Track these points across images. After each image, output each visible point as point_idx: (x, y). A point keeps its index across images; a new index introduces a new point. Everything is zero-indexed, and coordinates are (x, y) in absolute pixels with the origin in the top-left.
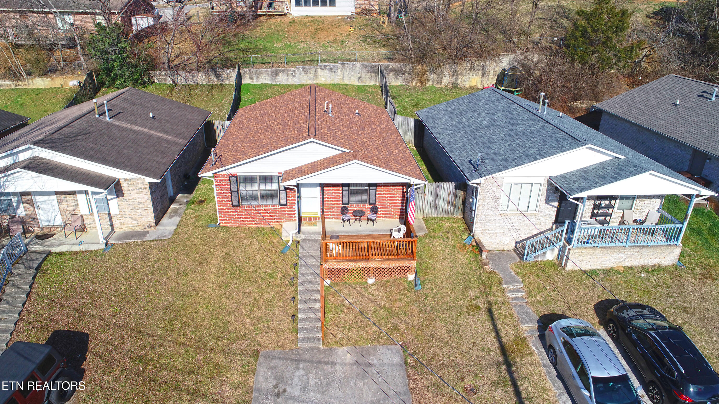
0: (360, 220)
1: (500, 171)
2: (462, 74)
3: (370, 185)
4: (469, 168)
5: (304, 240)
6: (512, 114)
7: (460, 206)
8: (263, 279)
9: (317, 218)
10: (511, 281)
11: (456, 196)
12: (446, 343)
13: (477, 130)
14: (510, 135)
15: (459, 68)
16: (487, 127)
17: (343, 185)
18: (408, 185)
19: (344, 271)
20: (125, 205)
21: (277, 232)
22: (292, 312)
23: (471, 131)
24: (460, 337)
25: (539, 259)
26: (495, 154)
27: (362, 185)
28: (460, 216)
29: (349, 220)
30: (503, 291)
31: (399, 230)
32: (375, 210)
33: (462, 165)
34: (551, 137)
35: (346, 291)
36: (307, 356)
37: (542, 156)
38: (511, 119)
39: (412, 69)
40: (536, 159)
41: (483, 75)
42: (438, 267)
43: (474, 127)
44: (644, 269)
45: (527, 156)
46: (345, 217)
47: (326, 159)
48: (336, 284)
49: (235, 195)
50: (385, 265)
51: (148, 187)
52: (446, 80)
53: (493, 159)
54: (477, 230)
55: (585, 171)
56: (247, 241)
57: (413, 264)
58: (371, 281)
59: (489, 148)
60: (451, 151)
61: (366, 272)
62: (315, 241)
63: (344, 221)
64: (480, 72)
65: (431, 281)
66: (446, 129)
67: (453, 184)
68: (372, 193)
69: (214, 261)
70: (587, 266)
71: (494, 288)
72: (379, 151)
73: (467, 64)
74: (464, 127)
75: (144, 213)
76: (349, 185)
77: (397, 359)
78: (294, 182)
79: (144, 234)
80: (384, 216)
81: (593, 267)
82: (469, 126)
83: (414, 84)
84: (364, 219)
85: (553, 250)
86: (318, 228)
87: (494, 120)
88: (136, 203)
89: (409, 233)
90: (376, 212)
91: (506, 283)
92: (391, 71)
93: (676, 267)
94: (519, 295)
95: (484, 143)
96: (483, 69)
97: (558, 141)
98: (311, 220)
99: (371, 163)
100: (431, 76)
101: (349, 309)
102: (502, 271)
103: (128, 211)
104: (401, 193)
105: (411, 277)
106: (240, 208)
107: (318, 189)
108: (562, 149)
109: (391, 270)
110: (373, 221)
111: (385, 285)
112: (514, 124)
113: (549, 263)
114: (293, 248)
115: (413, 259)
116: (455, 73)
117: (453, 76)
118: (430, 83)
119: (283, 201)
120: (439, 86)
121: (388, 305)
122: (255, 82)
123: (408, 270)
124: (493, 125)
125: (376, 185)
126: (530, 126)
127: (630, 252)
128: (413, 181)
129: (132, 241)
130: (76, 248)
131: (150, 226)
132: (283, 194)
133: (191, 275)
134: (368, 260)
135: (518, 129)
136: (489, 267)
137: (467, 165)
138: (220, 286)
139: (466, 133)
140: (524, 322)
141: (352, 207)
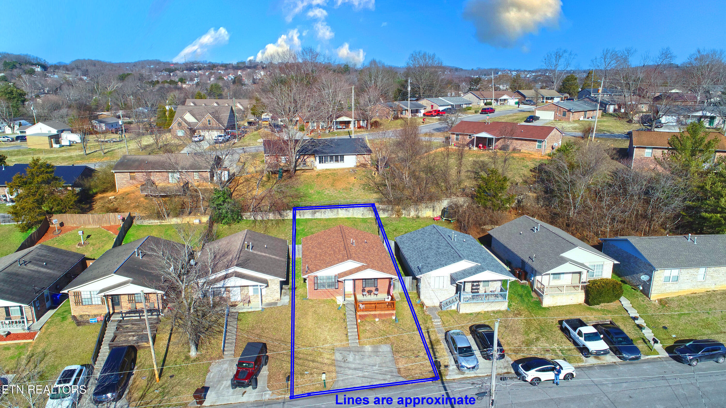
0: (370, 294)
1: (429, 271)
2: (421, 210)
3: (374, 279)
4: (417, 270)
5: (347, 304)
6: (439, 242)
7: (415, 287)
8: (332, 320)
9: (351, 294)
10: (436, 318)
11: (413, 282)
12: (408, 342)
13: (423, 251)
14: (436, 254)
15: (419, 207)
16: (427, 249)
17: (363, 279)
18: (392, 279)
19: (366, 316)
20: (268, 290)
21: (334, 301)
22: (345, 333)
23: (420, 251)
24: (414, 339)
25: (449, 309)
26: (428, 263)
27: (371, 279)
28: (416, 292)
29: (366, 295)
30: (432, 322)
31: (388, 298)
32: (377, 290)
33: (415, 269)
34: (452, 255)
35: (367, 324)
36: (354, 349)
37: (446, 265)
38: (438, 245)
39: (392, 208)
40: (443, 266)
41: (434, 210)
42: (405, 313)
43: (422, 249)
44: (494, 312)
45: (441, 264)
46: (364, 293)
47: (356, 268)
48: (363, 322)
49: (316, 285)
50: (383, 312)
51: (279, 282)
52: (413, 214)
53: (427, 266)
54: (422, 297)
55: (465, 270)
56: (322, 305)
57: (394, 312)
58: (377, 320)
59: (426, 260)
60: (411, 262)
61: (375, 316)
62: (352, 304)
63: (363, 295)
64: (432, 209)
65: (402, 319)
66: (409, 249)
67: (411, 277)
68: (376, 282)
69: (310, 314)
70: (469, 312)
71: (429, 321)
72: (378, 263)
73: (423, 205)
74: (417, 249)
75: (276, 294)
76: (365, 279)
77: (389, 349)
78: (343, 279)
79: (276, 303)
80: (381, 292)
81: (471, 312)
82: (420, 248)
83: (394, 216)
84: (372, 294)
85: (454, 305)
86: (352, 298)
87: (431, 245)
88: (273, 290)
89: (392, 299)
90: (378, 291)
91: (434, 319)
92: (380, 210)
93: (507, 311)
94: (439, 323)
95: (425, 258)
96: (433, 207)
97: (454, 258)
98: (349, 295)
99: (375, 270)
100: (404, 212)
101: (369, 331)
102: (433, 315)
103: (269, 293)
104: (388, 282)
105: (394, 318)
106: (318, 290)
107: (352, 281)
108: (454, 262)
109: (386, 315)
110: (376, 295)
111: (383, 321)
112: (439, 248)
113: (453, 311)
114: (343, 307)
115: (394, 310)
116: (417, 210)
117: (416, 211)
118: (403, 215)
119: (337, 287)
120: (408, 217)
121: (385, 329)
122: (302, 218)
123: (392, 314)
124: (430, 248)
125: (377, 279)
126: (445, 249)
127: (486, 305)
128: (393, 276)
129: (272, 306)
130: (250, 310)
131: (278, 300)
132: (337, 284)
133: (302, 320)
134: (375, 311)
135: (440, 251)
136: (427, 313)
137: (417, 268)
138: (314, 324)
139: (418, 252)
140: (439, 333)
141: (367, 289)
